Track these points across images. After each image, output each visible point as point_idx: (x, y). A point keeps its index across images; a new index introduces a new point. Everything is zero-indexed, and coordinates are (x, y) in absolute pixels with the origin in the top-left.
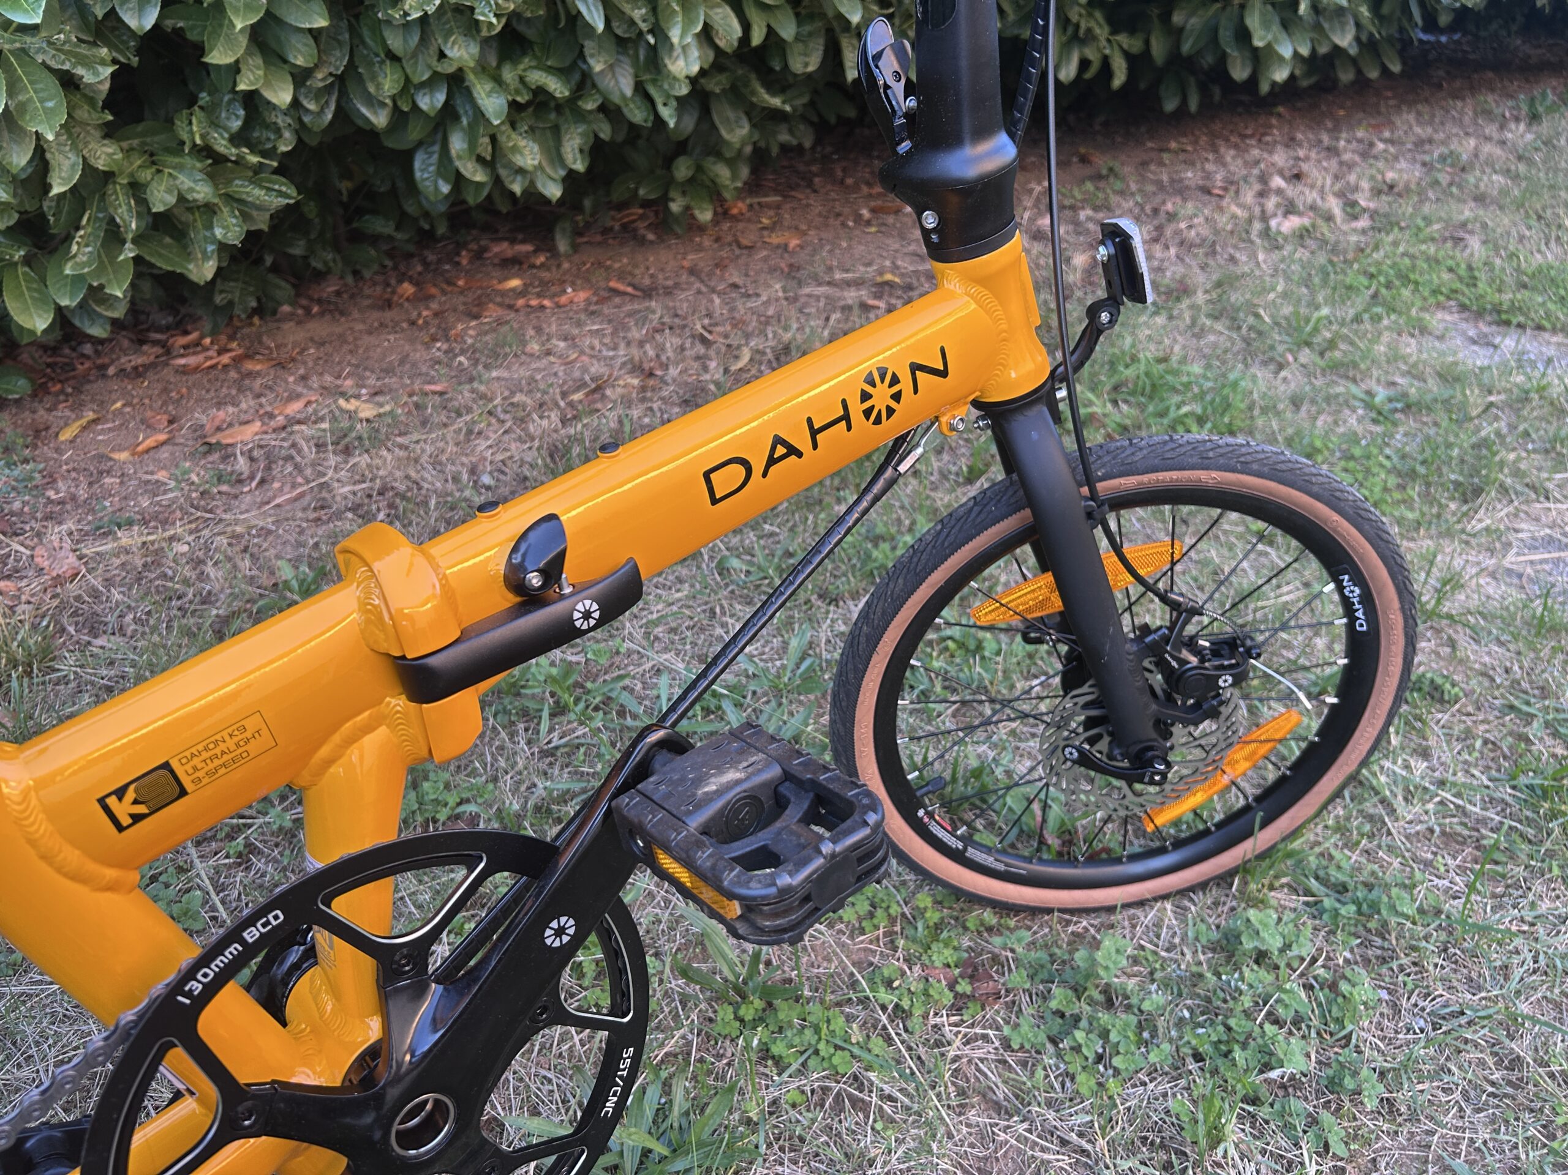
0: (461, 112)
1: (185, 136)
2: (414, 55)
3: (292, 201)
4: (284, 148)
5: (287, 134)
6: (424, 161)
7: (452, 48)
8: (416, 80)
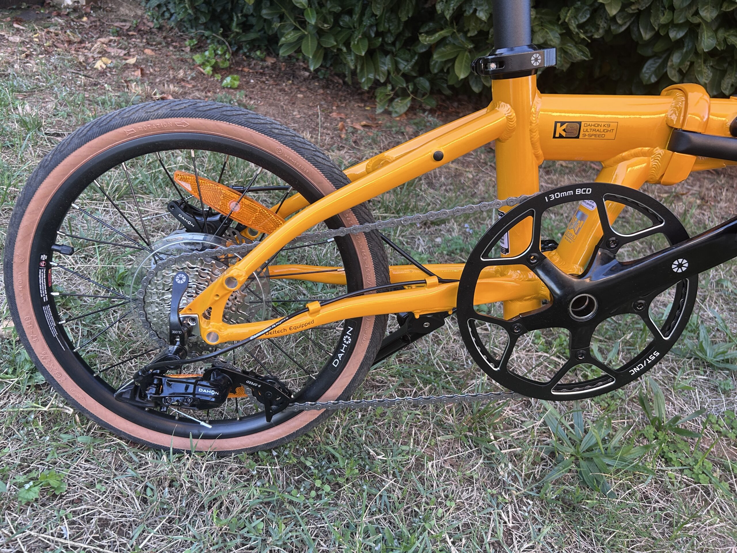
0: (686, 45)
1: (562, 17)
2: (682, 10)
3: (587, 59)
4: (596, 36)
5: (601, 31)
6: (650, 65)
7: (704, 11)
8: (676, 22)
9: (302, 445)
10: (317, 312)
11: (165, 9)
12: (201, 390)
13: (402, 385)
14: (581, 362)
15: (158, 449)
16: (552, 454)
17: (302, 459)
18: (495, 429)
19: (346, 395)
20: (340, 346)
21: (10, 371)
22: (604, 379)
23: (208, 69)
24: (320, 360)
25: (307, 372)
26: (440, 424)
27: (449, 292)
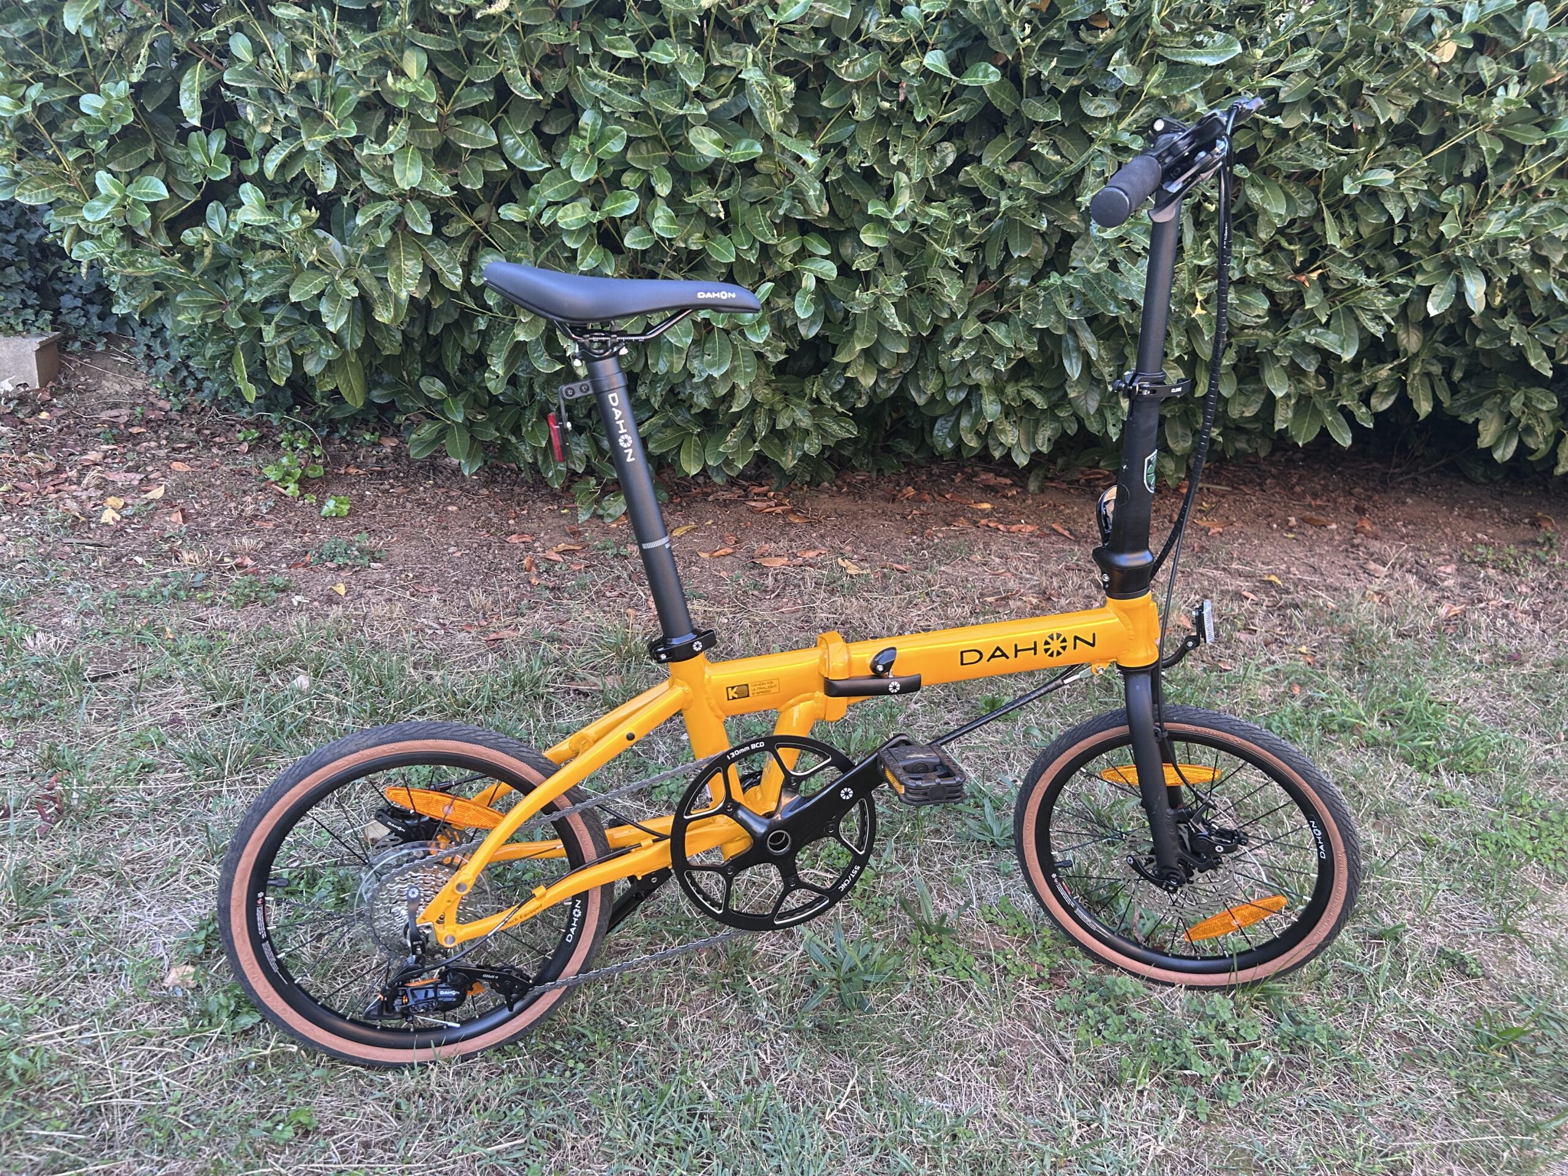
0: (972, 407)
1: (808, 391)
3: (853, 435)
4: (859, 406)
5: (864, 398)
6: (942, 425)
7: (976, 374)
8: (950, 385)
9: (547, 1030)
10: (544, 895)
11: (185, 373)
12: (442, 993)
13: (650, 943)
14: (795, 888)
15: (397, 1067)
16: (814, 984)
17: (551, 1044)
18: (752, 970)
19: (585, 968)
20: (571, 921)
21: (206, 1023)
22: (819, 900)
23: (293, 489)
24: (553, 935)
25: (540, 953)
26: (694, 977)
27: (662, 852)
